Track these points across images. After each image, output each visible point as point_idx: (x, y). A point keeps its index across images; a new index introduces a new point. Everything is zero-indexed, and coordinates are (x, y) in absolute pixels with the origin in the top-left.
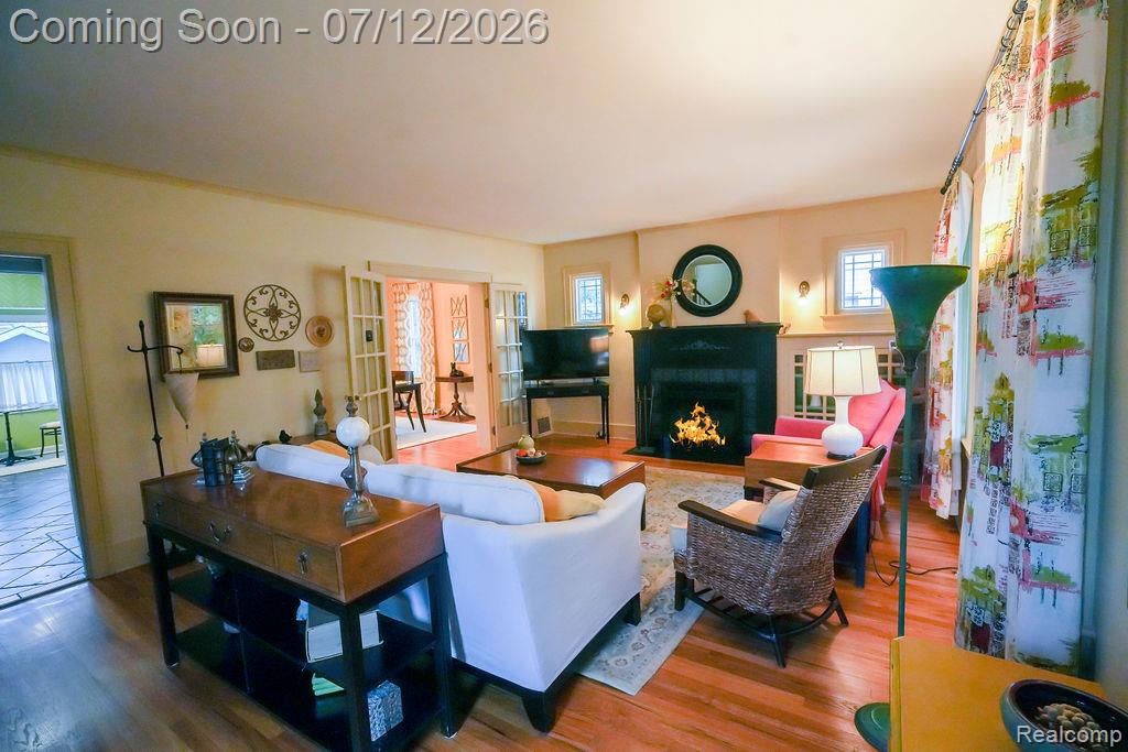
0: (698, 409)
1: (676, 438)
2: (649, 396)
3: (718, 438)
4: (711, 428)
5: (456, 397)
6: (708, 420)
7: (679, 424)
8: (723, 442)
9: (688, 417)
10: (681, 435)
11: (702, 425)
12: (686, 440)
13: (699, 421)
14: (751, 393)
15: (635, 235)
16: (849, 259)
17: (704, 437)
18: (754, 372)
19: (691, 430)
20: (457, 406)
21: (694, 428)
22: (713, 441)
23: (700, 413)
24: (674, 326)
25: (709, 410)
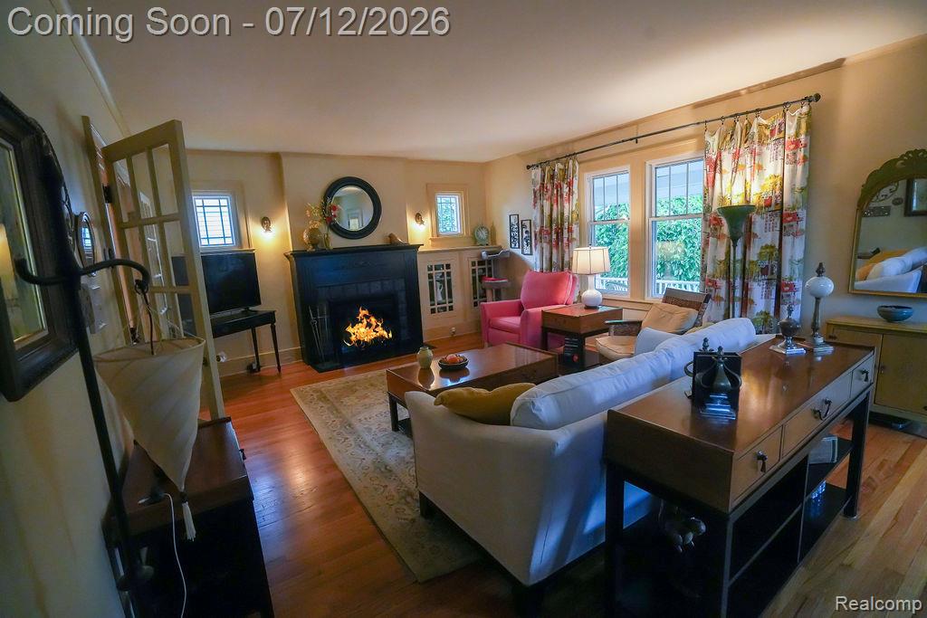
0: (363, 312)
1: (350, 342)
2: (322, 314)
3: (385, 333)
4: (377, 326)
6: (373, 320)
7: (349, 329)
8: (390, 335)
9: (355, 322)
10: (353, 338)
11: (369, 325)
12: (359, 341)
13: (365, 322)
14: (402, 296)
15: (276, 158)
17: (373, 335)
18: (401, 281)
21: (363, 330)
22: (382, 337)
23: (365, 315)
24: (331, 247)
25: (373, 312)
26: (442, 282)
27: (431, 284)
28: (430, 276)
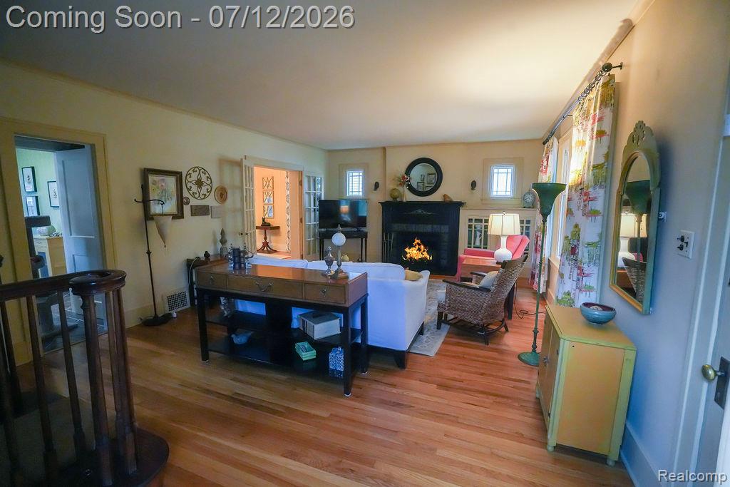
0: (417, 241)
1: (406, 257)
2: (390, 238)
3: (428, 256)
4: (424, 251)
5: (265, 238)
6: (422, 247)
7: (407, 250)
8: (431, 258)
9: (411, 246)
10: (408, 255)
11: (419, 250)
12: (411, 258)
13: (417, 248)
14: (446, 238)
15: (384, 149)
16: (496, 171)
17: (420, 256)
18: (447, 226)
19: (414, 253)
20: (266, 244)
21: (415, 252)
22: (426, 258)
23: (418, 243)
24: (404, 200)
25: (423, 243)
26: (481, 232)
27: (470, 232)
28: (470, 226)
